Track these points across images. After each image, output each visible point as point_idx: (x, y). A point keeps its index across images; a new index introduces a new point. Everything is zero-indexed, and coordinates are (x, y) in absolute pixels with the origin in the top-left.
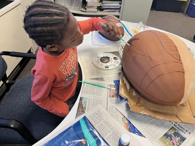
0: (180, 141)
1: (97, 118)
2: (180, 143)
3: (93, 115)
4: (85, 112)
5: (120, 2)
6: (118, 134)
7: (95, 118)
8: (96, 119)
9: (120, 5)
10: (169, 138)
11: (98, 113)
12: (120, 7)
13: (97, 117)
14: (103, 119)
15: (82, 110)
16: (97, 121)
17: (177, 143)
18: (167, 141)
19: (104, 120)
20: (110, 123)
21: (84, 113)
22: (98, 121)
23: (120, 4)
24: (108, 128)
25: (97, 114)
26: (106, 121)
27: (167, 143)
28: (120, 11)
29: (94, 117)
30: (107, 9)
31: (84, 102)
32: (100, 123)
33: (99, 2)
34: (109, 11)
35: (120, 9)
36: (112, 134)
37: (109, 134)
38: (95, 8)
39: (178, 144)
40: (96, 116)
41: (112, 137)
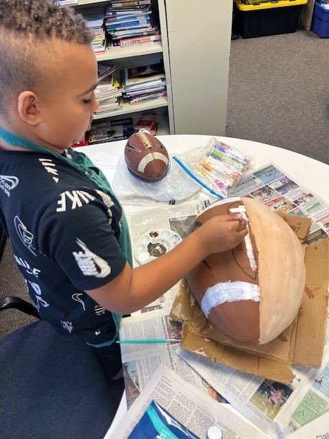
0: (285, 396)
1: (165, 395)
2: (284, 400)
3: (156, 391)
4: (140, 391)
5: (162, 76)
6: (203, 412)
7: (161, 395)
8: (163, 396)
9: (163, 83)
10: (266, 393)
11: (163, 383)
12: (166, 87)
13: (165, 391)
14: (174, 393)
15: (134, 390)
16: (166, 399)
17: (279, 400)
18: (263, 399)
19: (176, 395)
20: (188, 397)
21: (139, 393)
22: (168, 400)
23: (163, 79)
24: (186, 408)
25: (162, 386)
26: (180, 395)
27: (263, 403)
28: (166, 95)
29: (159, 393)
30: (138, 96)
31: (132, 372)
32: (172, 401)
33: (119, 88)
34: (144, 100)
35: (165, 90)
36: (195, 417)
37: (189, 418)
38: (113, 102)
39: (281, 401)
40: (162, 389)
41: (195, 421)
